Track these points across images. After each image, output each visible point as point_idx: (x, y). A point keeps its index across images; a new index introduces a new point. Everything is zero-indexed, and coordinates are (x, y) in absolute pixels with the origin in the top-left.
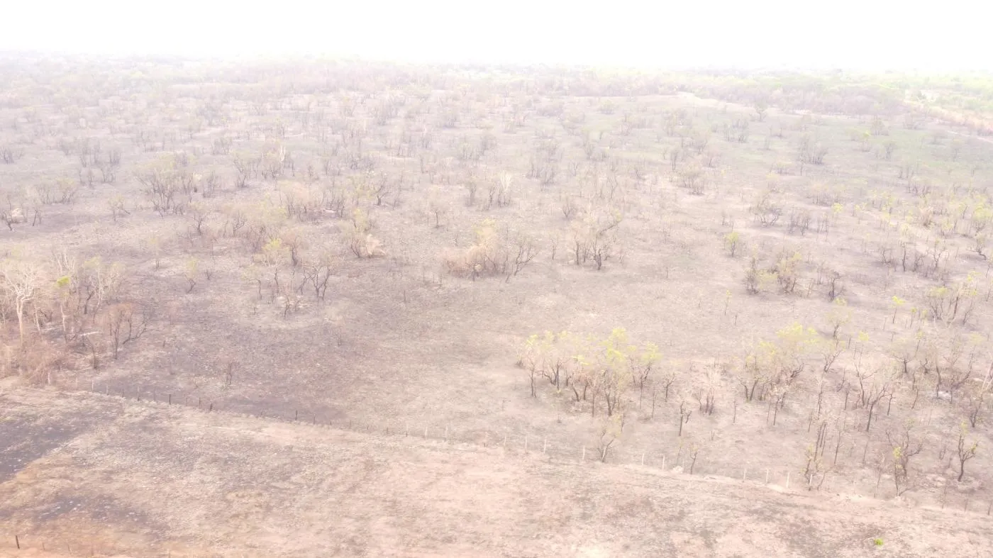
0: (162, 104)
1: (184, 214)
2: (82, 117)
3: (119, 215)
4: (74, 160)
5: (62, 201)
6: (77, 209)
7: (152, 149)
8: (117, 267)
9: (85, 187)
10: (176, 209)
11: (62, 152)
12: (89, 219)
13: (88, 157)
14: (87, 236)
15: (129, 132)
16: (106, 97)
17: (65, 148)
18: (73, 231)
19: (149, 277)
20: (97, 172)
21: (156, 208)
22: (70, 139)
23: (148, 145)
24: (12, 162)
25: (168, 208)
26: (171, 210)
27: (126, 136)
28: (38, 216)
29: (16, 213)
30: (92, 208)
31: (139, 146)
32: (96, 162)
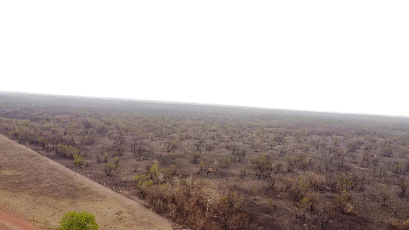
0: (262, 135)
1: (267, 179)
2: (235, 137)
3: (243, 176)
4: (230, 152)
5: (225, 167)
6: (229, 171)
7: (257, 151)
8: (242, 197)
9: (232, 163)
10: (264, 177)
11: (226, 149)
12: (233, 175)
13: (235, 152)
14: (231, 181)
15: (249, 144)
16: (242, 130)
17: (228, 148)
18: (227, 179)
19: (252, 203)
20: (237, 158)
21: (257, 175)
22: (229, 144)
23: (256, 150)
24: (211, 151)
25: (261, 175)
26: (262, 176)
27: (247, 145)
28: (217, 171)
29: (210, 169)
30: (234, 171)
31: (252, 150)
32: (237, 153)
